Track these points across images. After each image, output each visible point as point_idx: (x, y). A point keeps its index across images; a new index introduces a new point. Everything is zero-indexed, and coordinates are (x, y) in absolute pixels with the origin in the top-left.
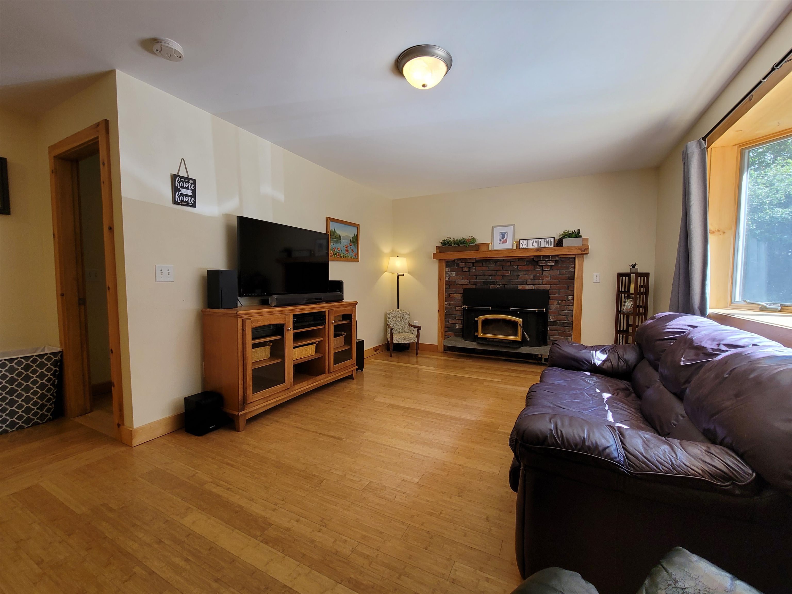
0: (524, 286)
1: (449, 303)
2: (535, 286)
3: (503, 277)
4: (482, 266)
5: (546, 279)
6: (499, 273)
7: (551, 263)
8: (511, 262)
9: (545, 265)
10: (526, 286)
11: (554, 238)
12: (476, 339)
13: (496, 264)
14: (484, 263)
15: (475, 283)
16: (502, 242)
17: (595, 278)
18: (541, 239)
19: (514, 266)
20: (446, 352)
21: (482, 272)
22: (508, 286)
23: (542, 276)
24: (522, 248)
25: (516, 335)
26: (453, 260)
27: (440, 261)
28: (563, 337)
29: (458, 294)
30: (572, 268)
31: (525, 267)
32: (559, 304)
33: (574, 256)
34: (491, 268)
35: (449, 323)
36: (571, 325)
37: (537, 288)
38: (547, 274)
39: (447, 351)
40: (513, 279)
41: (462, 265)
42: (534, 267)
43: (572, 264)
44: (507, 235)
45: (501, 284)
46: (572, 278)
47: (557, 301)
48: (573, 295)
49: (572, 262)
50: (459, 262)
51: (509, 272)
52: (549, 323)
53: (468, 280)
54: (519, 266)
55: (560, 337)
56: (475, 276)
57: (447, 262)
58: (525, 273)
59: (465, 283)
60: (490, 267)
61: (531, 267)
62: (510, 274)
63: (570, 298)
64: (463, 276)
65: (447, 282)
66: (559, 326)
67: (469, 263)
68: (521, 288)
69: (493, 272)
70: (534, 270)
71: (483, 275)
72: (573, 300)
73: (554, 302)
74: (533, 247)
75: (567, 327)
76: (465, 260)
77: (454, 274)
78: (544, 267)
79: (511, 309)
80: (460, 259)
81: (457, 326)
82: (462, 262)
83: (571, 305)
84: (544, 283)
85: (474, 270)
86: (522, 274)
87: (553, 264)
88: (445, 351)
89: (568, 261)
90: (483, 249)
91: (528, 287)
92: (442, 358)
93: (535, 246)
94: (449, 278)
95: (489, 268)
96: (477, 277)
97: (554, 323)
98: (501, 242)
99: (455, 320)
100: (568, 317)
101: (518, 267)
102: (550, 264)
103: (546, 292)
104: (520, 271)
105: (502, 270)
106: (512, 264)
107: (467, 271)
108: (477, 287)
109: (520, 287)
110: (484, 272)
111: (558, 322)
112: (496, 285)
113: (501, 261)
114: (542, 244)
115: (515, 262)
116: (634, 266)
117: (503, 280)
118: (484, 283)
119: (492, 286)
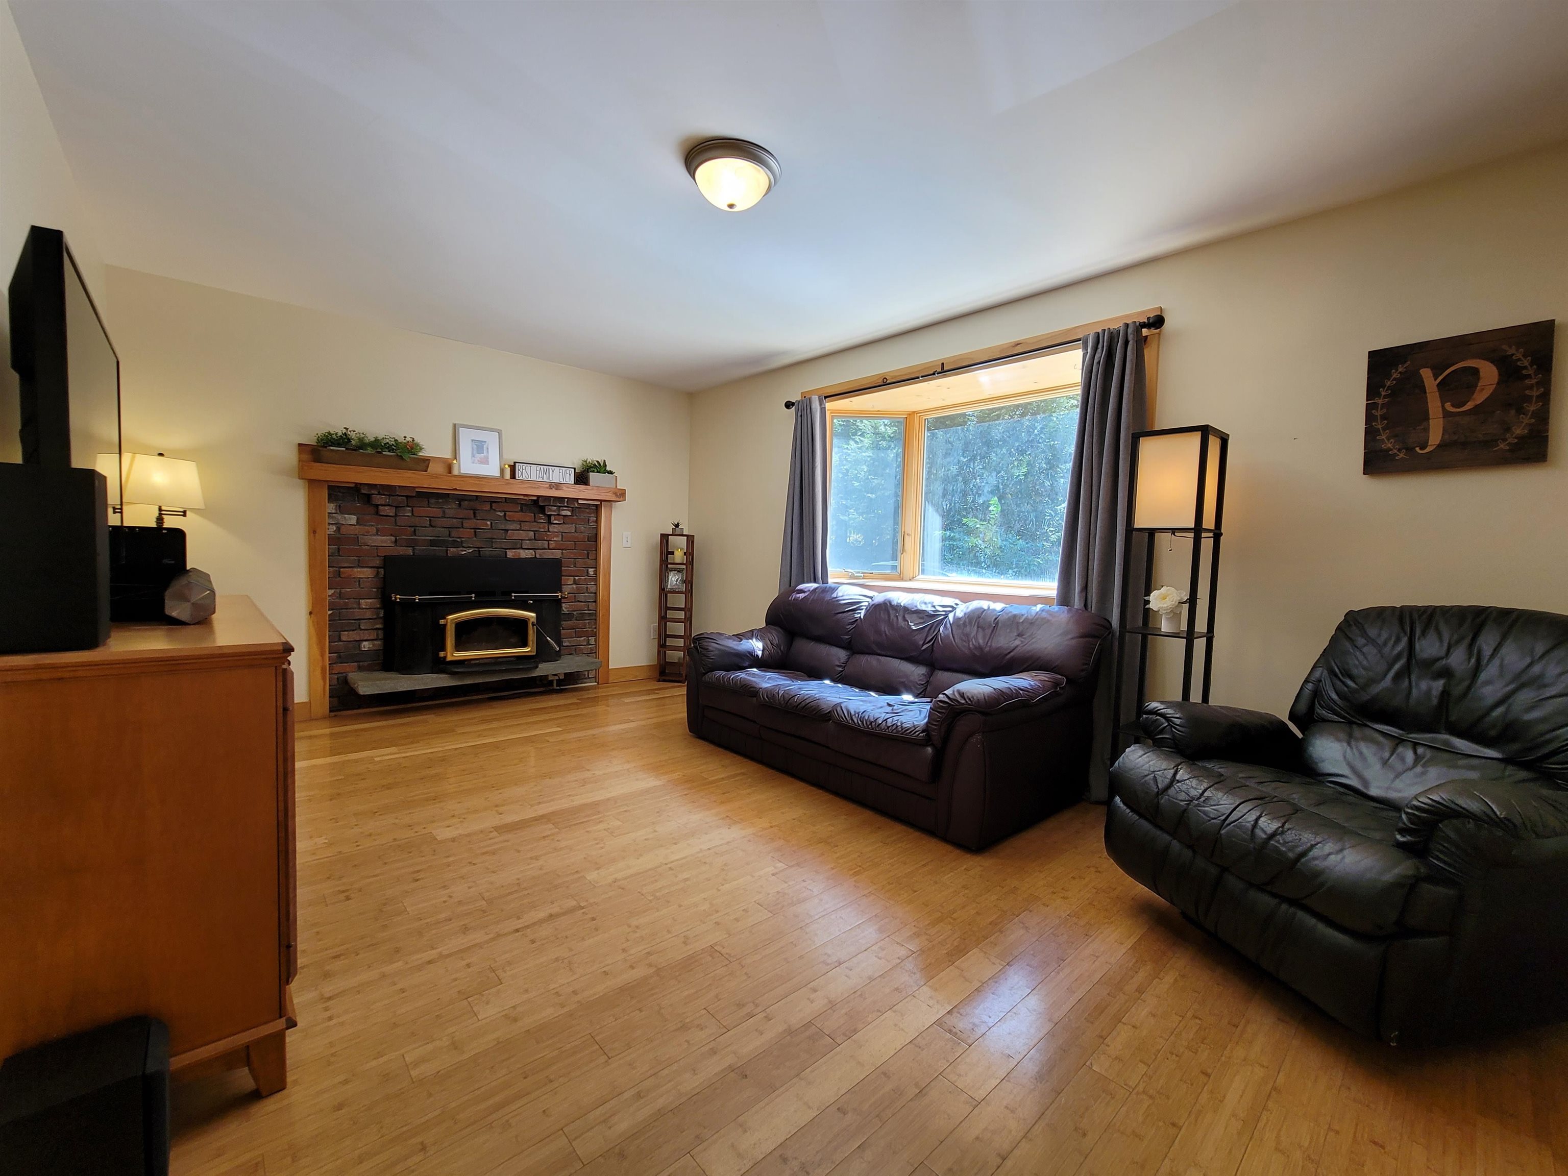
0: (518, 551)
1: (338, 590)
2: (537, 551)
3: (475, 532)
4: (429, 507)
5: (555, 539)
6: (467, 524)
7: (565, 511)
8: (492, 503)
9: (556, 513)
10: (521, 551)
11: (575, 469)
12: (441, 666)
13: (460, 505)
14: (432, 501)
15: (412, 544)
16: (478, 461)
17: (625, 540)
18: (553, 468)
19: (497, 511)
20: (335, 716)
21: (428, 519)
22: (487, 551)
23: (548, 533)
24: (521, 478)
25: (525, 645)
26: (352, 485)
27: (312, 483)
28: (582, 638)
29: (365, 569)
30: (593, 522)
31: (519, 516)
32: (575, 583)
33: (598, 503)
34: (450, 513)
35: (340, 640)
36: (594, 617)
37: (540, 555)
38: (556, 531)
39: (340, 710)
40: (495, 537)
41: (378, 499)
42: (535, 516)
43: (593, 515)
44: (488, 449)
45: (472, 547)
46: (595, 538)
47: (572, 578)
48: (596, 568)
49: (594, 513)
50: (373, 492)
51: (489, 523)
52: (562, 617)
53: (391, 535)
54: (507, 513)
55: (578, 639)
56: (413, 527)
57: (330, 487)
58: (518, 527)
59: (385, 542)
60: (447, 511)
61: (529, 516)
62: (489, 527)
63: (591, 571)
64: (380, 526)
65: (332, 540)
66: (576, 620)
67: (399, 498)
68: (513, 556)
69: (455, 520)
70: (535, 521)
71: (431, 526)
72: (596, 574)
73: (568, 579)
74: (541, 479)
75: (588, 621)
76: (388, 490)
77: (353, 519)
78: (553, 518)
79: (515, 596)
80: (376, 485)
81: (366, 646)
82: (379, 494)
83: (593, 583)
84: (551, 547)
85: (410, 514)
86: (514, 528)
87: (569, 513)
88: (333, 714)
89: (587, 510)
90: (433, 468)
91: (525, 554)
92: (328, 731)
93: (543, 479)
94: (338, 529)
95: (444, 512)
96: (415, 529)
97: (569, 616)
98: (476, 461)
99: (358, 631)
100: (590, 603)
101: (505, 514)
102: (564, 513)
103: (556, 564)
104: (510, 523)
105: (472, 517)
106: (494, 508)
107: (391, 514)
108: (416, 552)
109: (510, 554)
110: (432, 519)
111: (575, 613)
112: (461, 549)
113: (470, 500)
114: (556, 476)
115: (500, 504)
116: (677, 526)
117: (475, 539)
118: (432, 543)
119: (452, 549)
